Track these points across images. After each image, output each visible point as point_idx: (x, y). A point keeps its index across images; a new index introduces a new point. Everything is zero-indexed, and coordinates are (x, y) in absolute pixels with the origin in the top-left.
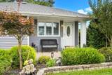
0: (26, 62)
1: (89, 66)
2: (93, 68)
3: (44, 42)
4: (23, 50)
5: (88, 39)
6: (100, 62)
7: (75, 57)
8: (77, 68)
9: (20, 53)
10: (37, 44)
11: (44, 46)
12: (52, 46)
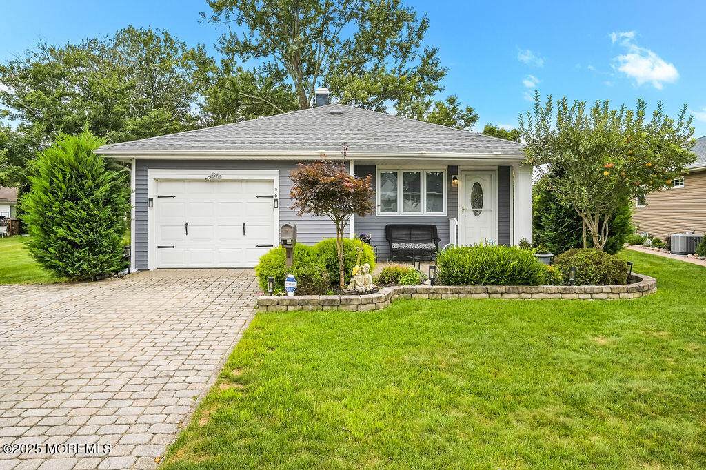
0: (357, 268)
1: (503, 288)
2: (513, 296)
3: (396, 234)
4: (347, 247)
5: (537, 224)
6: (535, 283)
7: (467, 265)
8: (470, 292)
9: (340, 254)
10: (378, 235)
11: (395, 246)
12: (422, 246)
